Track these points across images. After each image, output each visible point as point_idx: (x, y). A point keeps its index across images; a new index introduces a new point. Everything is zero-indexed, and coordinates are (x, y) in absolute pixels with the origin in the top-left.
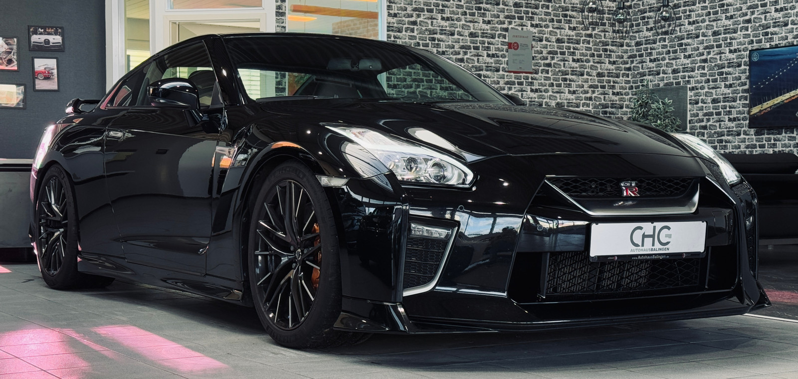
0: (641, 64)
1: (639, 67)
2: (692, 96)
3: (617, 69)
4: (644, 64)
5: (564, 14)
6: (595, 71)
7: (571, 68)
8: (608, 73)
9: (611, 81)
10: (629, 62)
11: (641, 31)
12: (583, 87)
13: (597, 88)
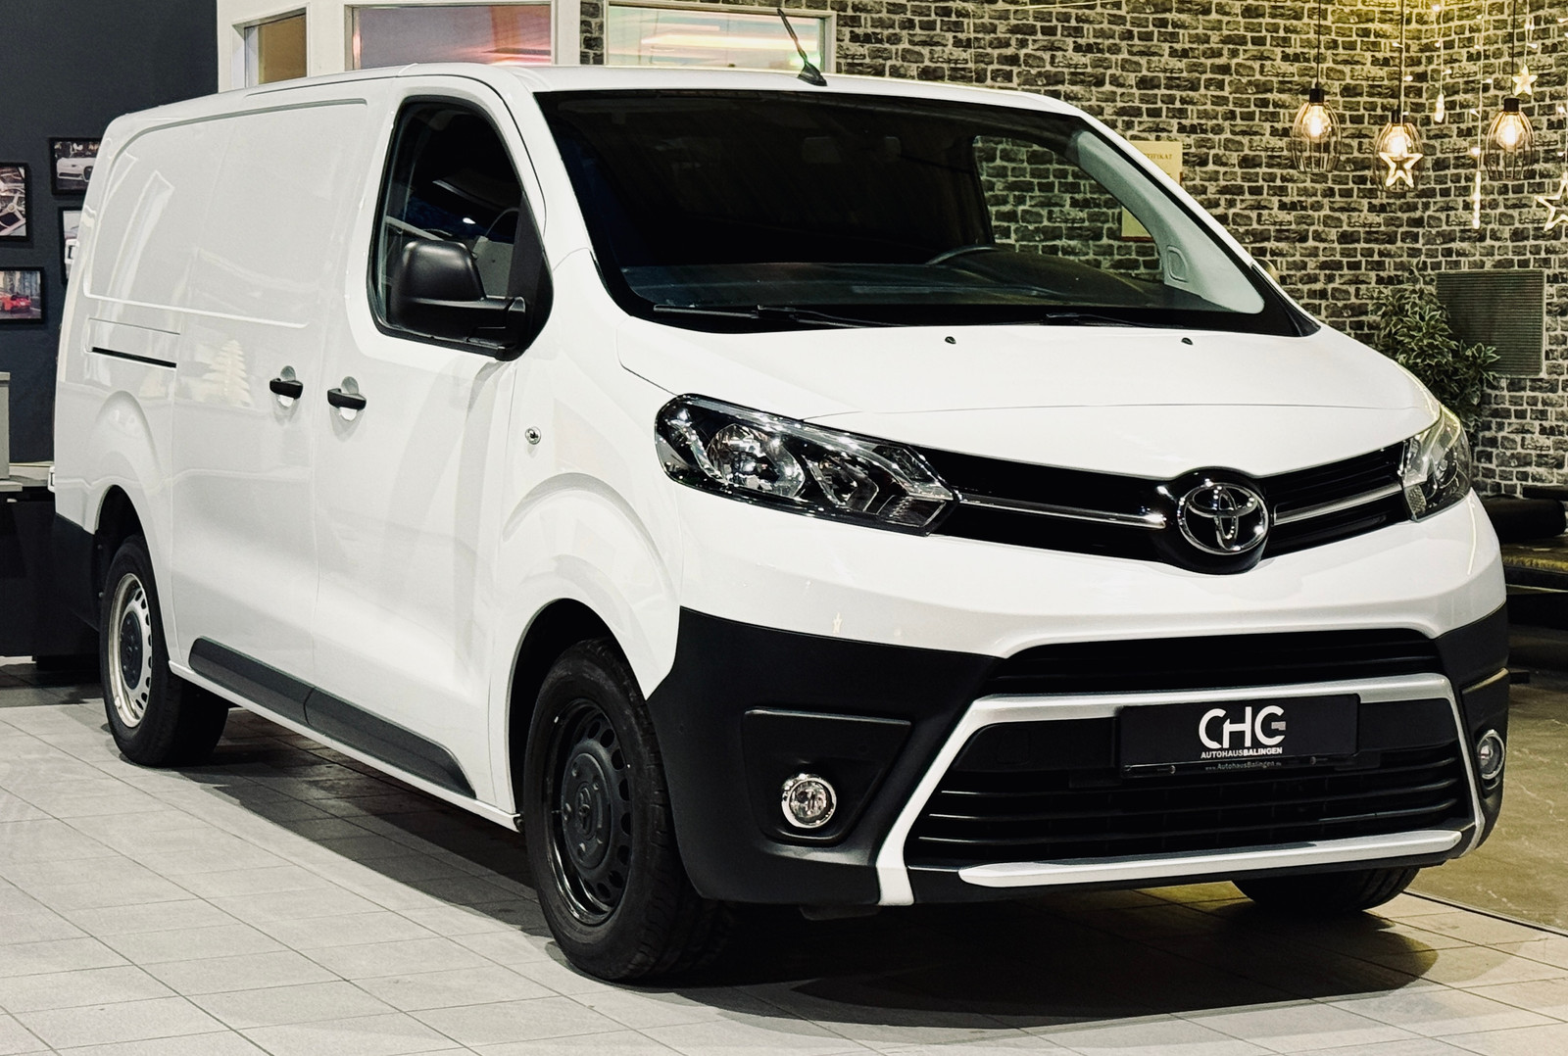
0: (1445, 213)
1: (1439, 219)
2: (1552, 295)
3: (1389, 222)
4: (1452, 213)
5: (1260, 99)
6: (1334, 230)
7: (1275, 224)
8: (1367, 233)
9: (1374, 251)
10: (1420, 206)
11: (1446, 136)
12: (1305, 268)
13: (1341, 268)
